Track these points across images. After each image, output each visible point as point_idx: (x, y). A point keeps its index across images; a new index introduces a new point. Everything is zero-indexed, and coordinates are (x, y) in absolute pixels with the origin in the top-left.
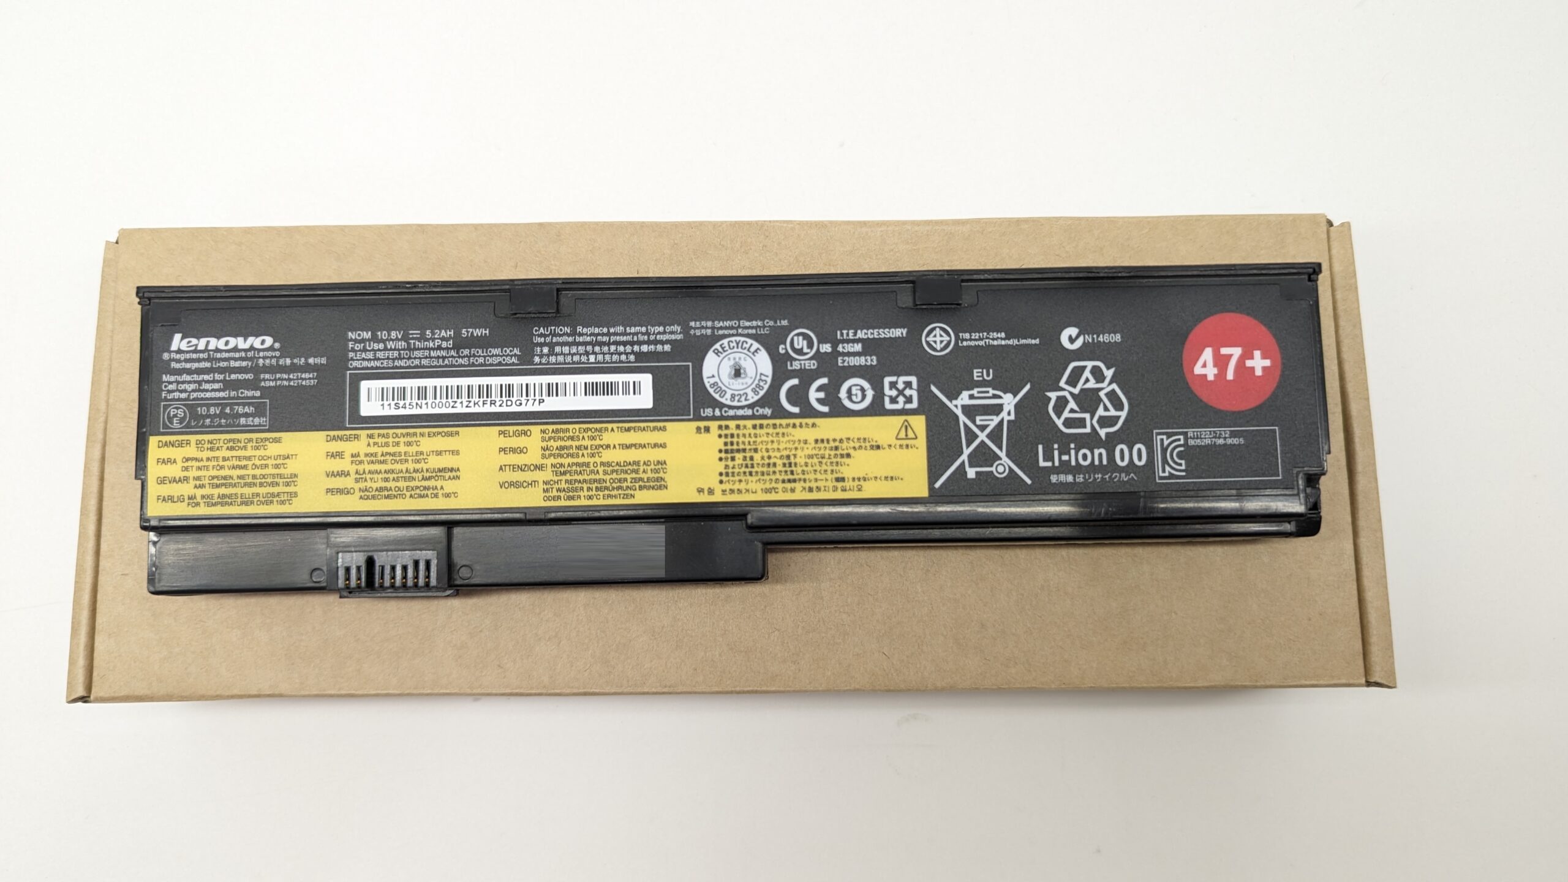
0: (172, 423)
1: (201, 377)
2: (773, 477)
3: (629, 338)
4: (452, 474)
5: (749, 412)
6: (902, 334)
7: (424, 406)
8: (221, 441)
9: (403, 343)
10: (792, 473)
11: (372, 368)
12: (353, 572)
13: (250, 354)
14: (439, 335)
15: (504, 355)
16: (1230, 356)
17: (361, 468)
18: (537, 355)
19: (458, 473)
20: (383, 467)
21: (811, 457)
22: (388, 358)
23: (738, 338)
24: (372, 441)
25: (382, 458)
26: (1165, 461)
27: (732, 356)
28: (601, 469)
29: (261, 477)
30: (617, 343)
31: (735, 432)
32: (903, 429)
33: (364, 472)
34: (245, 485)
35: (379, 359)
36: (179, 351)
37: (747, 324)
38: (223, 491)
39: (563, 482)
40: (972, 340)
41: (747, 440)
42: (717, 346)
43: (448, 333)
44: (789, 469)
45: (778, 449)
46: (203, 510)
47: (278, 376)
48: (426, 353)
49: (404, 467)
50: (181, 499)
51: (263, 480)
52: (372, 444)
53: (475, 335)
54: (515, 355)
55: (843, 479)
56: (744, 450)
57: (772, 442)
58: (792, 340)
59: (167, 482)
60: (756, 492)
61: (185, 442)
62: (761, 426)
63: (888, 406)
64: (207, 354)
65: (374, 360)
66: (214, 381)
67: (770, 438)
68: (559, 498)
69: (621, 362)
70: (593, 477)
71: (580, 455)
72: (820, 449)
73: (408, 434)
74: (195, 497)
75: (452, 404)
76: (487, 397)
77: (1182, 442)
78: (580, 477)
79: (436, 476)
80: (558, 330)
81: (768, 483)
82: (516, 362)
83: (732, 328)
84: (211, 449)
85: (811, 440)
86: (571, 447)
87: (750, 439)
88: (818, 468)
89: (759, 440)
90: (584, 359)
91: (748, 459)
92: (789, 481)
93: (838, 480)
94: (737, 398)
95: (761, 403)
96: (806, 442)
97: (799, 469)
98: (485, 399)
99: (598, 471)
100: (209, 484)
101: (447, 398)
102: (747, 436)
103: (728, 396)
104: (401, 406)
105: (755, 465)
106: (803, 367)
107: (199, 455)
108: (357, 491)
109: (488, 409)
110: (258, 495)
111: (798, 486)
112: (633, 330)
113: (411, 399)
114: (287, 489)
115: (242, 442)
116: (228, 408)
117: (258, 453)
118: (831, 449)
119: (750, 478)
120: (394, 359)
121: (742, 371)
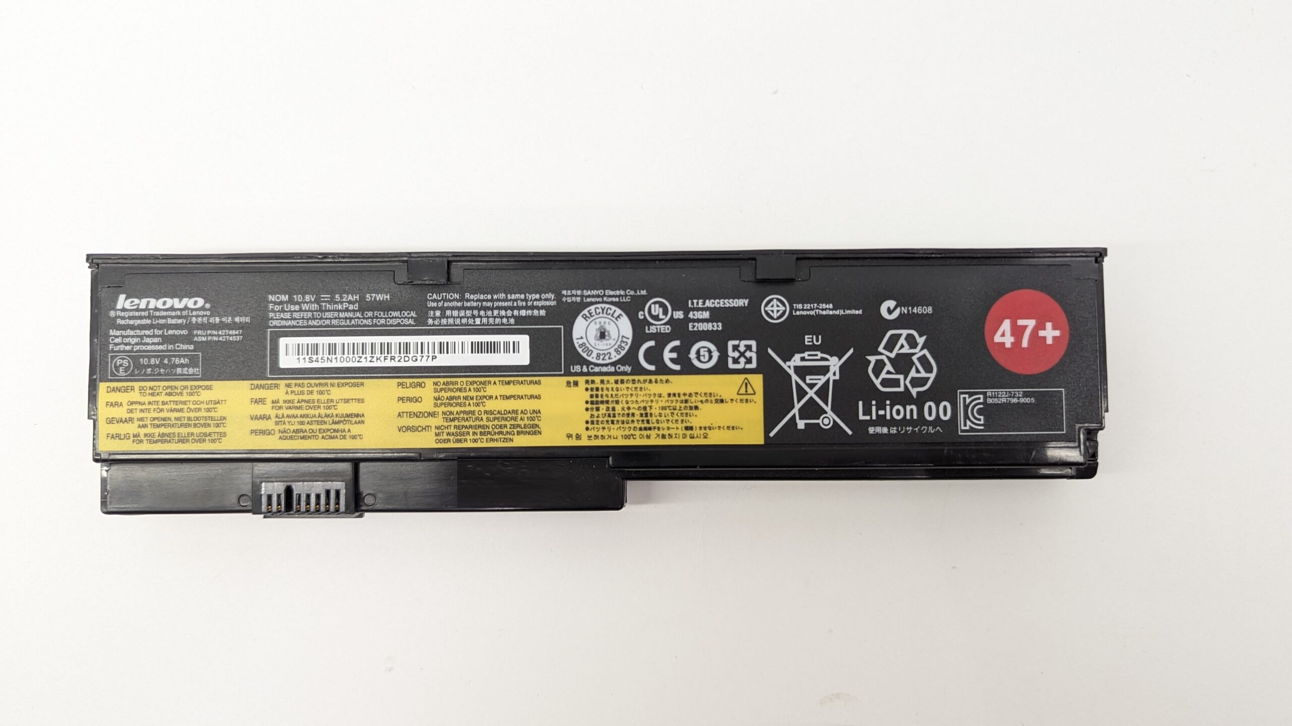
0: (118, 371)
1: (143, 332)
2: (632, 426)
3: (510, 304)
4: (357, 419)
5: (612, 369)
6: (744, 304)
7: (334, 360)
8: (161, 388)
9: (316, 306)
10: (648, 422)
11: (289, 327)
12: (275, 499)
13: (185, 313)
14: (347, 299)
15: (402, 317)
16: (1025, 327)
17: (280, 412)
18: (431, 318)
19: (363, 419)
20: (299, 412)
21: (664, 408)
22: (303, 319)
23: (603, 305)
24: (289, 390)
25: (298, 405)
26: (966, 417)
27: (597, 321)
28: (484, 417)
29: (195, 419)
30: (499, 308)
31: (600, 386)
32: (744, 386)
33: (283, 416)
34: (182, 425)
35: (295, 319)
36: (124, 310)
37: (612, 293)
38: (163, 430)
39: (452, 427)
40: (804, 310)
41: (610, 393)
42: (585, 312)
43: (355, 297)
44: (645, 419)
45: (637, 401)
46: (145, 447)
47: (209, 332)
48: (336, 314)
49: (316, 412)
50: (127, 437)
51: (197, 422)
52: (290, 393)
53: (378, 299)
54: (412, 317)
55: (691, 428)
56: (607, 402)
57: (632, 395)
58: (650, 308)
59: (115, 422)
60: (617, 438)
61: (130, 388)
62: (622, 381)
63: (731, 365)
64: (147, 312)
65: (291, 319)
66: (154, 336)
67: (630, 392)
68: (449, 440)
69: (503, 324)
70: (478, 423)
71: (467, 404)
72: (672, 402)
73: (320, 384)
74: (139, 436)
75: (358, 359)
76: (388, 353)
77: (981, 401)
78: (467, 423)
79: (344, 420)
80: (448, 297)
81: (627, 430)
82: (413, 323)
83: (598, 296)
84: (152, 394)
85: (665, 394)
86: (459, 397)
87: (612, 392)
88: (670, 418)
89: (620, 393)
90: (471, 321)
91: (611, 409)
92: (645, 429)
93: (687, 428)
94: (602, 357)
95: (622, 361)
96: (660, 396)
97: (654, 419)
98: (386, 355)
99: (482, 418)
100: (151, 424)
101: (353, 354)
102: (610, 389)
103: (594, 355)
104: (314, 360)
105: (617, 415)
106: (659, 331)
107: (142, 399)
108: (277, 432)
109: (388, 363)
110: (192, 434)
111: (653, 433)
112: (513, 297)
113: (323, 354)
114: (217, 430)
115: (179, 388)
116: (167, 359)
117: (192, 398)
118: (682, 402)
119: (612, 426)
120: (308, 320)
121: (606, 334)
